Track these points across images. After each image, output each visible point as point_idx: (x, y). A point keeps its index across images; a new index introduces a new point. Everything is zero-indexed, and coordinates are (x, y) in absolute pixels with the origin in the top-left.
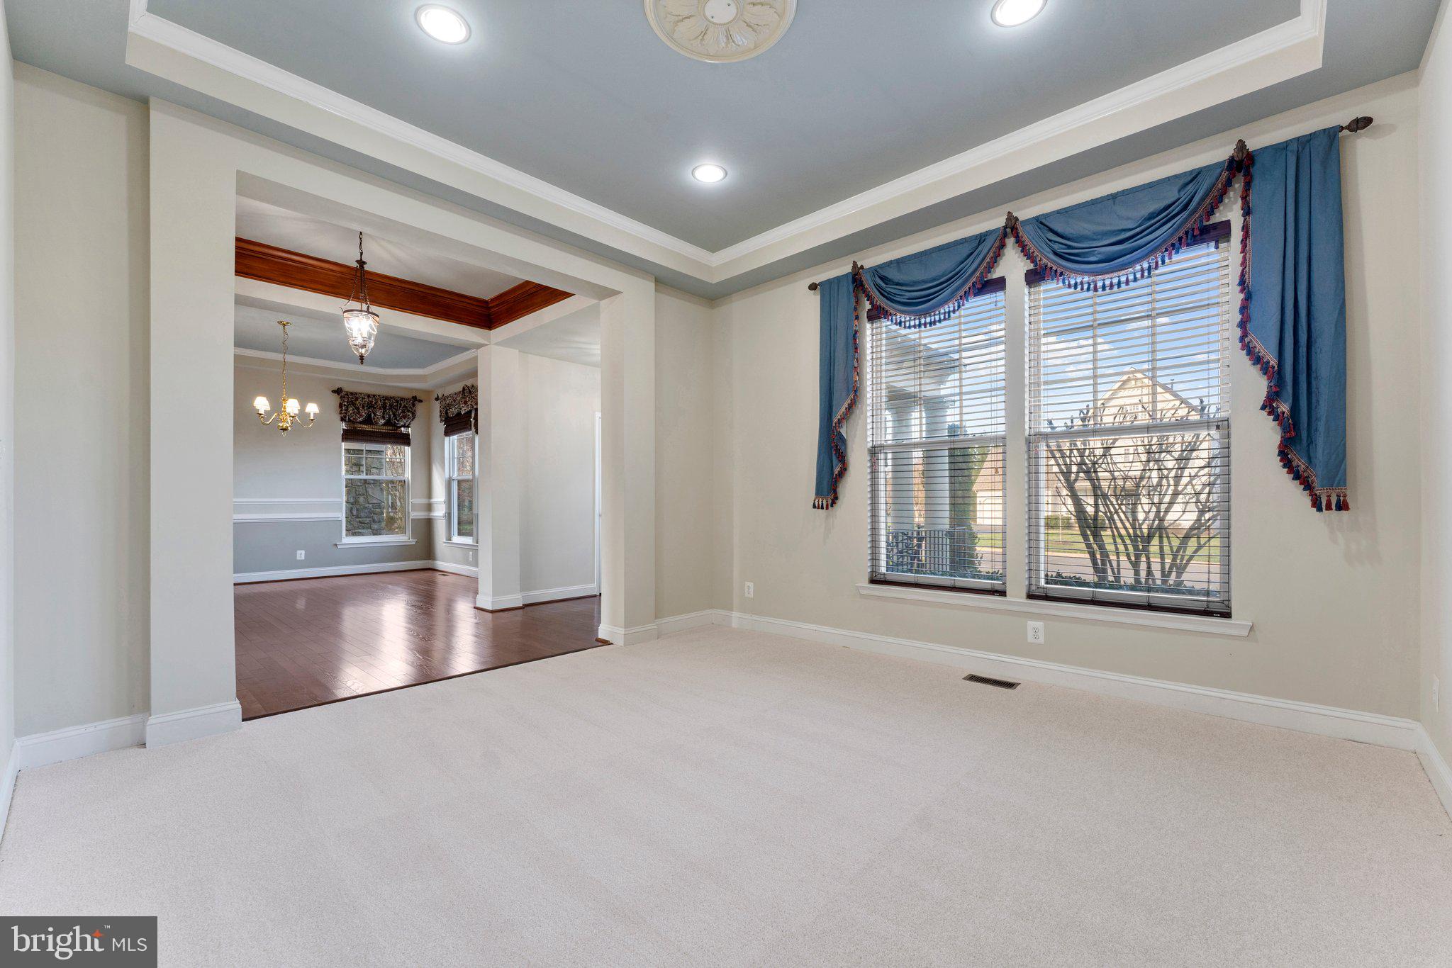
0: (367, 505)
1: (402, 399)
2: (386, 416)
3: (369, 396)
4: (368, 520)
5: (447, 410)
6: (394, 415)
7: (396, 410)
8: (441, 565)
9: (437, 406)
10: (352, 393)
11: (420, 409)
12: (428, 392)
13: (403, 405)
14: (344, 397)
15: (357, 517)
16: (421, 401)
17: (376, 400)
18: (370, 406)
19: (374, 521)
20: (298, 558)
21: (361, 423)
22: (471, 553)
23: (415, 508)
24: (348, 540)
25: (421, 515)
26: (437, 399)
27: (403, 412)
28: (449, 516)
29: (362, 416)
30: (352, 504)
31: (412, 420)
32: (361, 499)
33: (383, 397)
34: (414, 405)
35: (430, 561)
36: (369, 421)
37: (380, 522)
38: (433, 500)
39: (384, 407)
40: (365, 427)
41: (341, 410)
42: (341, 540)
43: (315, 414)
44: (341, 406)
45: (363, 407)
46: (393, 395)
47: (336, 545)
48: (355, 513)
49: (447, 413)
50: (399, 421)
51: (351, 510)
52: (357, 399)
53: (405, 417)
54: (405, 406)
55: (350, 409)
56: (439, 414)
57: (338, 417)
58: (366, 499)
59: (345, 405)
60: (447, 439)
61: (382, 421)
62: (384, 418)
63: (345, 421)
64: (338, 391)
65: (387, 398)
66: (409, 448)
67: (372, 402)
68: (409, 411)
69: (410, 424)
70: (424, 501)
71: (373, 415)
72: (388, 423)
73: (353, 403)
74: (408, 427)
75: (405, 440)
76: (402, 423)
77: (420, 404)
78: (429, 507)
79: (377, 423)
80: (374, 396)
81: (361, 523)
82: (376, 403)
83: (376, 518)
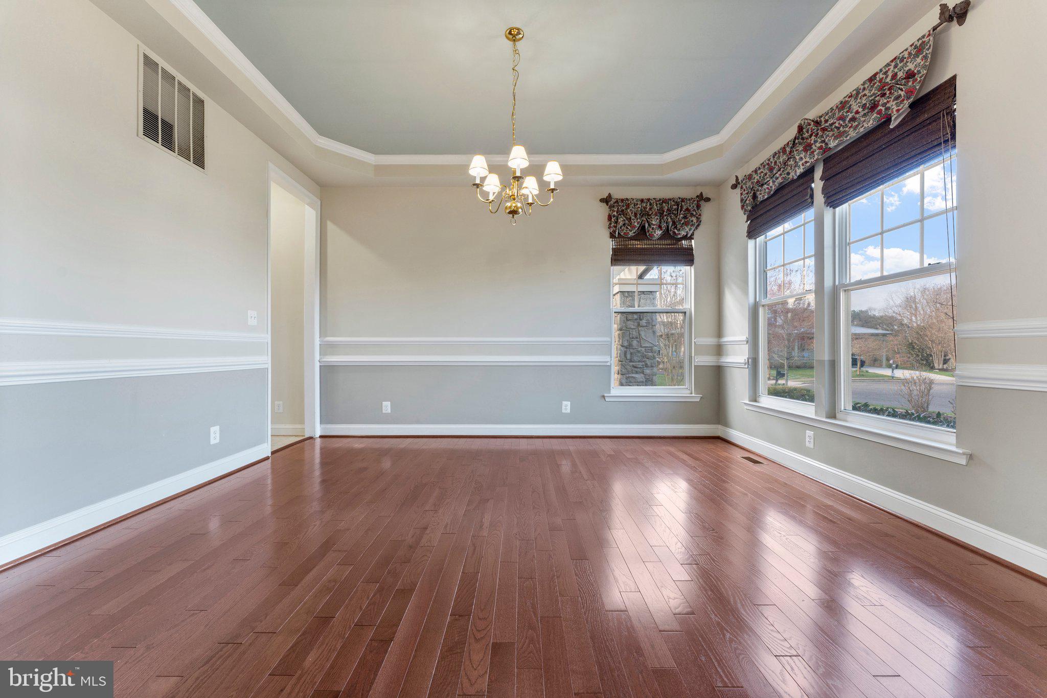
0: (640, 349)
1: (683, 200)
2: (664, 225)
3: (642, 201)
4: (640, 365)
5: (755, 194)
6: (674, 223)
7: (676, 215)
8: (736, 435)
9: (734, 199)
10: (622, 200)
11: (707, 211)
12: (718, 185)
13: (685, 207)
14: (614, 207)
15: (631, 361)
16: (708, 200)
17: (651, 204)
18: (645, 214)
19: (646, 366)
20: (564, 411)
21: (632, 239)
22: (809, 433)
23: (700, 350)
24: (617, 391)
25: (707, 360)
26: (734, 187)
27: (685, 217)
28: (753, 363)
29: (634, 227)
30: (626, 348)
31: (696, 228)
32: (635, 343)
33: (660, 200)
34: (698, 206)
35: (720, 427)
36: (642, 233)
37: (652, 367)
38: (725, 339)
39: (661, 213)
40: (638, 244)
41: (610, 224)
42: (609, 391)
43: (556, 183)
44: (610, 218)
45: (636, 215)
46: (671, 197)
47: (604, 397)
48: (629, 357)
49: (755, 197)
50: (679, 230)
51: (625, 353)
52: (628, 206)
53: (686, 224)
54: (687, 209)
55: (620, 220)
56: (739, 205)
57: (606, 233)
58: (639, 342)
59: (614, 216)
60: (751, 243)
61: (659, 233)
62: (660, 227)
63: (615, 237)
64: (606, 200)
65: (665, 201)
66: (693, 268)
67: (645, 208)
68: (692, 215)
69: (693, 234)
70: (711, 341)
71: (647, 225)
72: (666, 235)
73: (622, 212)
74: (691, 238)
75: (687, 257)
76: (683, 233)
77: (708, 204)
78: (719, 350)
79: (652, 235)
80: (649, 200)
81: (635, 367)
82: (650, 209)
83: (649, 362)
